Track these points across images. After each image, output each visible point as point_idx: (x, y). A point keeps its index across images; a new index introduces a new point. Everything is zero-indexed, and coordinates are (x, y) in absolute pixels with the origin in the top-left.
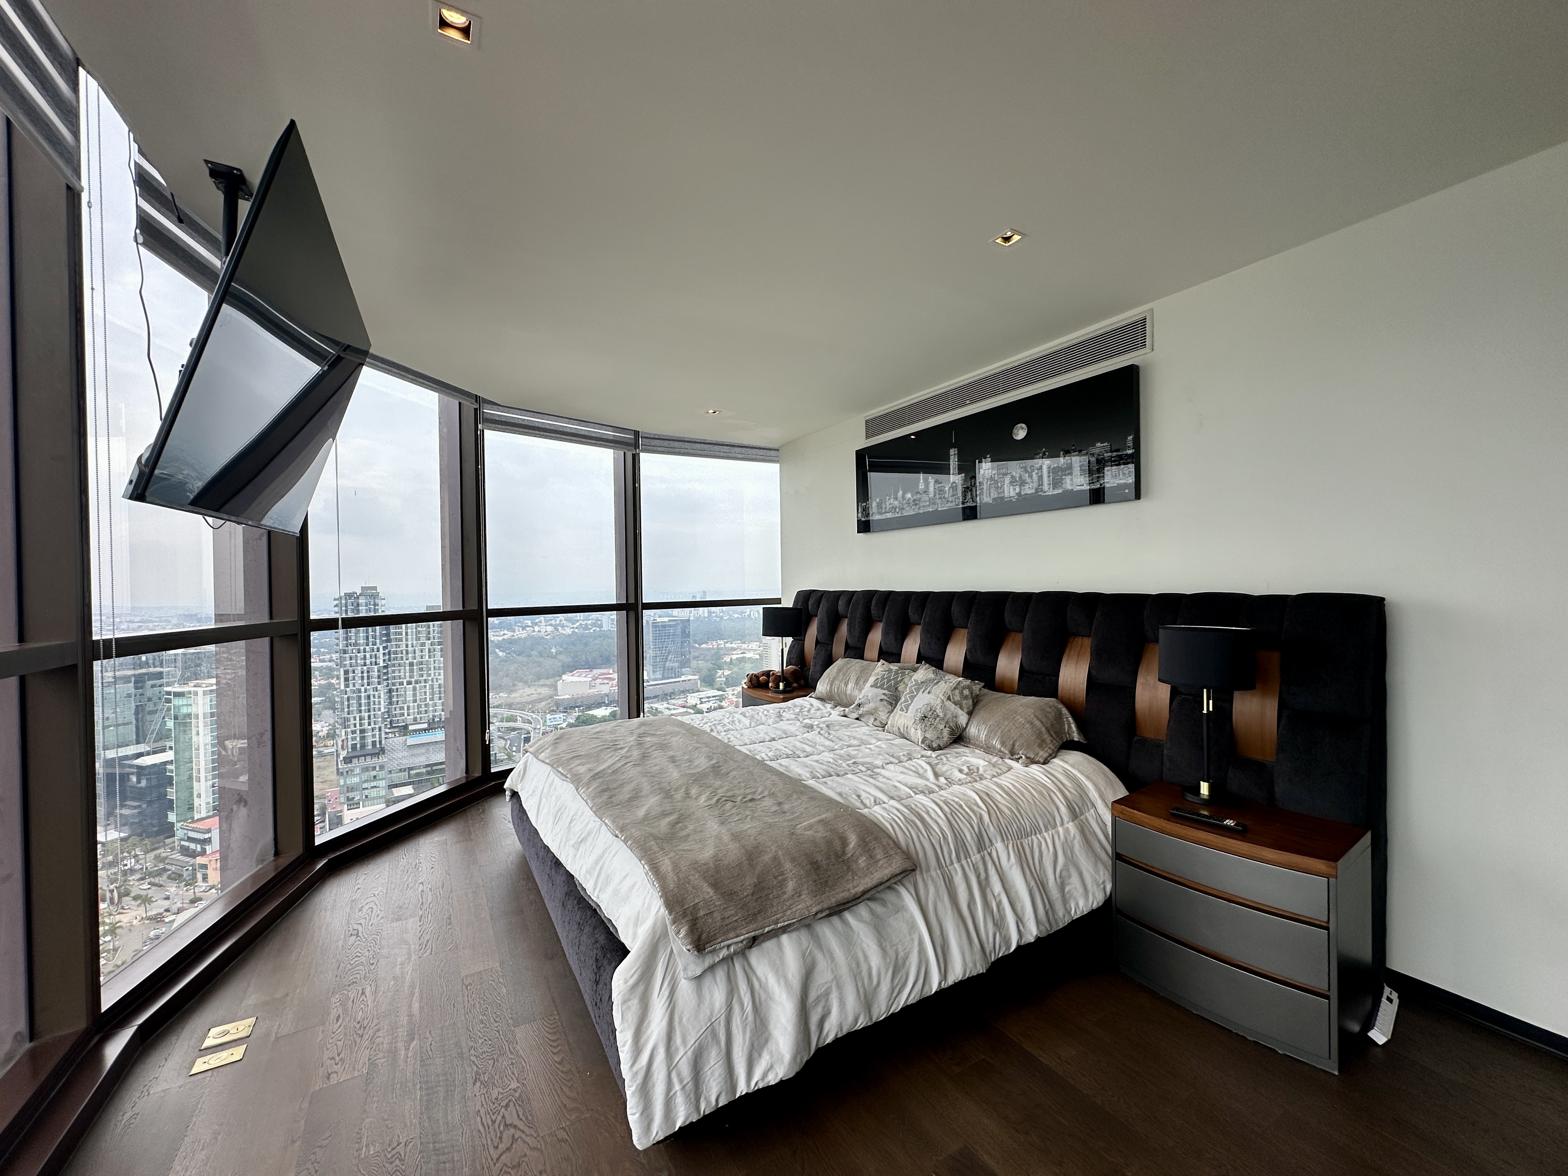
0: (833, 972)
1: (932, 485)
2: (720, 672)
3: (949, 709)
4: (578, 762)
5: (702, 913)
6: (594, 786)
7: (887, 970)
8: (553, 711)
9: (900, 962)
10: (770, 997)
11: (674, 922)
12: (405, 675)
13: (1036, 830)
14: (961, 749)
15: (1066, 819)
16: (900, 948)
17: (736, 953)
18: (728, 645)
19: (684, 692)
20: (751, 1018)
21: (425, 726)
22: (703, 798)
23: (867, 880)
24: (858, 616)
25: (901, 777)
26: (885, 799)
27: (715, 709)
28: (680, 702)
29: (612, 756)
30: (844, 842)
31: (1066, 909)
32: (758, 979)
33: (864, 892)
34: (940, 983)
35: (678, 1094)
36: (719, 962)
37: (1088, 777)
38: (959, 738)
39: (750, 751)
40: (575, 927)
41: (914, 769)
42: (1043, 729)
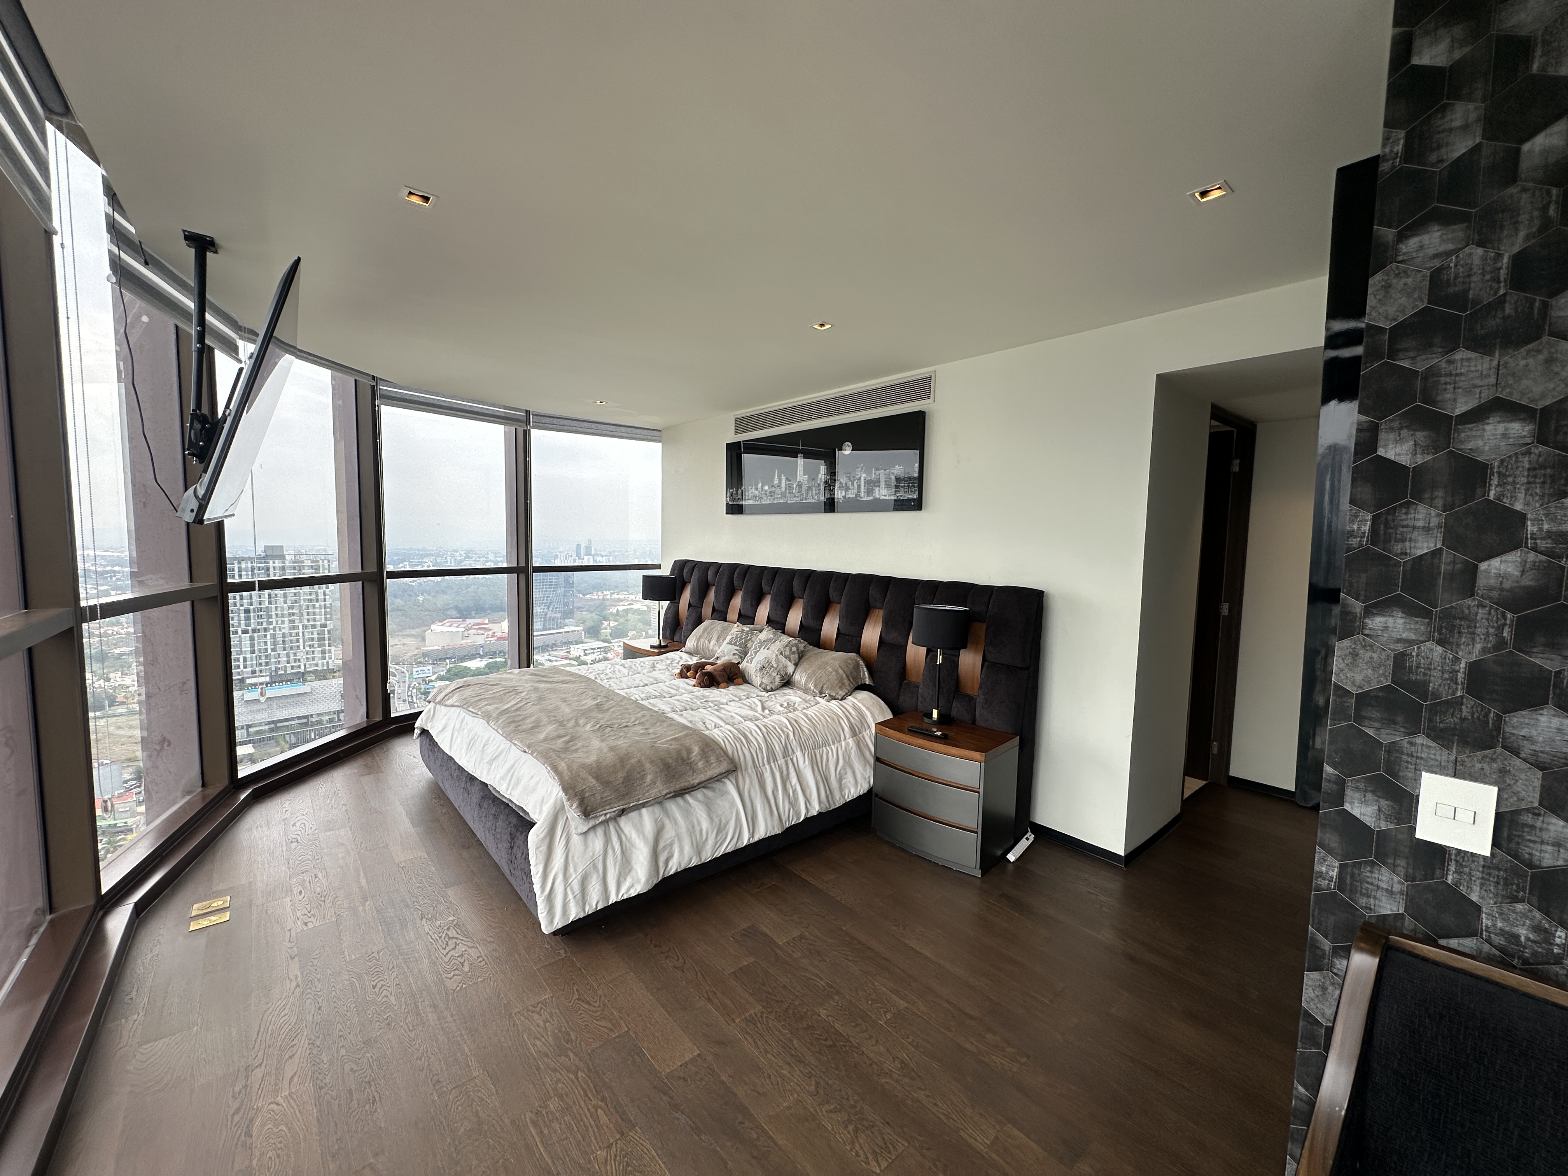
0: (676, 831)
1: (783, 481)
2: (606, 623)
3: (781, 662)
4: (485, 703)
5: (587, 795)
6: (502, 720)
7: (713, 831)
8: (420, 663)
9: (722, 826)
10: (633, 845)
11: (568, 800)
12: (239, 623)
13: (826, 743)
14: (787, 691)
15: (848, 736)
16: (723, 818)
17: (610, 819)
18: (614, 596)
19: (568, 643)
20: (619, 858)
21: (268, 679)
22: (589, 725)
23: (702, 775)
24: (723, 585)
25: (738, 711)
26: (722, 724)
27: (600, 661)
28: (562, 653)
29: (514, 698)
30: (689, 751)
31: (842, 794)
32: (625, 835)
33: (699, 784)
34: (749, 840)
35: (571, 900)
36: (600, 823)
37: (868, 709)
38: (787, 683)
39: (627, 694)
40: (491, 817)
41: (748, 704)
42: (844, 676)
